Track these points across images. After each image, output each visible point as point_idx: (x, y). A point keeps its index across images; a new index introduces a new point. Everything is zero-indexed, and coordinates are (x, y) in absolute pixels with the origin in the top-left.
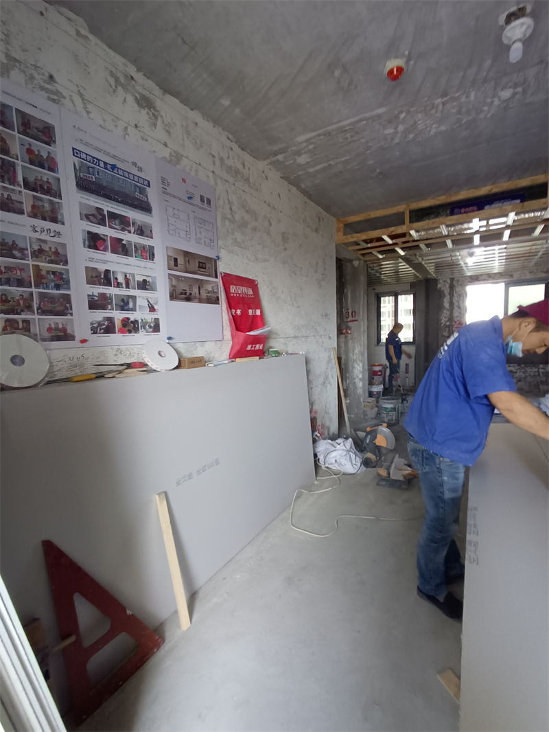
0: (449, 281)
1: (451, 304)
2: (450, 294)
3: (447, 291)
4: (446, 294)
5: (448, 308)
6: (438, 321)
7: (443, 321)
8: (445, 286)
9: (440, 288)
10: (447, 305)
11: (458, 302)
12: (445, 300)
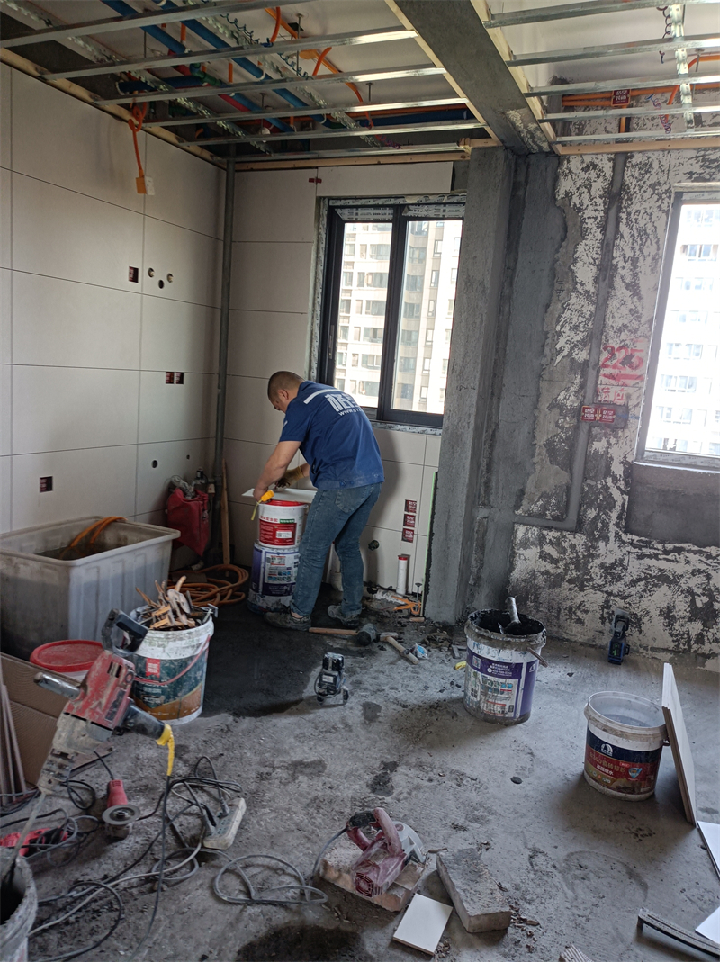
0: (607, 167)
1: (606, 270)
2: (603, 228)
3: (593, 214)
4: (590, 223)
5: (590, 287)
6: (545, 340)
7: (562, 342)
8: (588, 186)
9: (568, 195)
10: (585, 273)
11: (634, 261)
12: (581, 248)
